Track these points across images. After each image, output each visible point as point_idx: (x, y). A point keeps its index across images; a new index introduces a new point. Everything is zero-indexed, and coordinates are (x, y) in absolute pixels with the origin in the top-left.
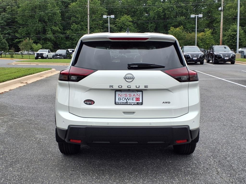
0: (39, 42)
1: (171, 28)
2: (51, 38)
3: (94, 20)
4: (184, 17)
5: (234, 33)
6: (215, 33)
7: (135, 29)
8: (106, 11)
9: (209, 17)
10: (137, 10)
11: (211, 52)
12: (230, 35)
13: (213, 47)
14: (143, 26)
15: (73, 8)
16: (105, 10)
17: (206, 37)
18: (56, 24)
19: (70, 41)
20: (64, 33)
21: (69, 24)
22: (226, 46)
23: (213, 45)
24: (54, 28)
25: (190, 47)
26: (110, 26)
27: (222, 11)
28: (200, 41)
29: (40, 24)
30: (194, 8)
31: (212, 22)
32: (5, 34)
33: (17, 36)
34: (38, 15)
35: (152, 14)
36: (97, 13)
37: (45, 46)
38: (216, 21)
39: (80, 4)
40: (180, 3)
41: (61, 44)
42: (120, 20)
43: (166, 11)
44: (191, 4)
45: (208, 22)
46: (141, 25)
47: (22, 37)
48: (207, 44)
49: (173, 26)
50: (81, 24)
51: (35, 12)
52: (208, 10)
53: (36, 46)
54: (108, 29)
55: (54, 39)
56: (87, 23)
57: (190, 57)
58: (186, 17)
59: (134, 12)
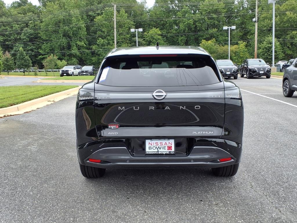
0: (64, 58)
1: (203, 41)
2: (76, 54)
3: (120, 34)
4: (216, 30)
5: (269, 45)
6: (249, 45)
7: (164, 43)
8: (133, 25)
9: (243, 29)
10: (166, 22)
11: (246, 66)
12: (266, 48)
13: (247, 61)
14: (173, 40)
15: (99, 22)
16: (133, 23)
17: (239, 50)
18: (82, 39)
19: (96, 57)
20: (90, 48)
21: (95, 39)
22: (261, 59)
23: (247, 58)
24: (79, 43)
25: (223, 61)
26: (138, 40)
27: (257, 22)
28: (234, 55)
29: (64, 39)
30: (226, 19)
31: (245, 34)
32: (28, 51)
33: (41, 52)
34: (62, 29)
35: (182, 26)
36: (124, 26)
37: (69, 62)
38: (250, 33)
39: (106, 18)
40: (211, 14)
41: (87, 60)
42: (149, 34)
43: (197, 23)
44: (223, 15)
45: (242, 34)
46: (170, 38)
47: (46, 53)
48: (241, 58)
49: (204, 39)
50: (107, 39)
51: (59, 27)
52: (242, 21)
53: (61, 63)
54: (136, 43)
55: (80, 54)
56: (114, 38)
57: (223, 71)
58: (219, 29)
59: (163, 25)
